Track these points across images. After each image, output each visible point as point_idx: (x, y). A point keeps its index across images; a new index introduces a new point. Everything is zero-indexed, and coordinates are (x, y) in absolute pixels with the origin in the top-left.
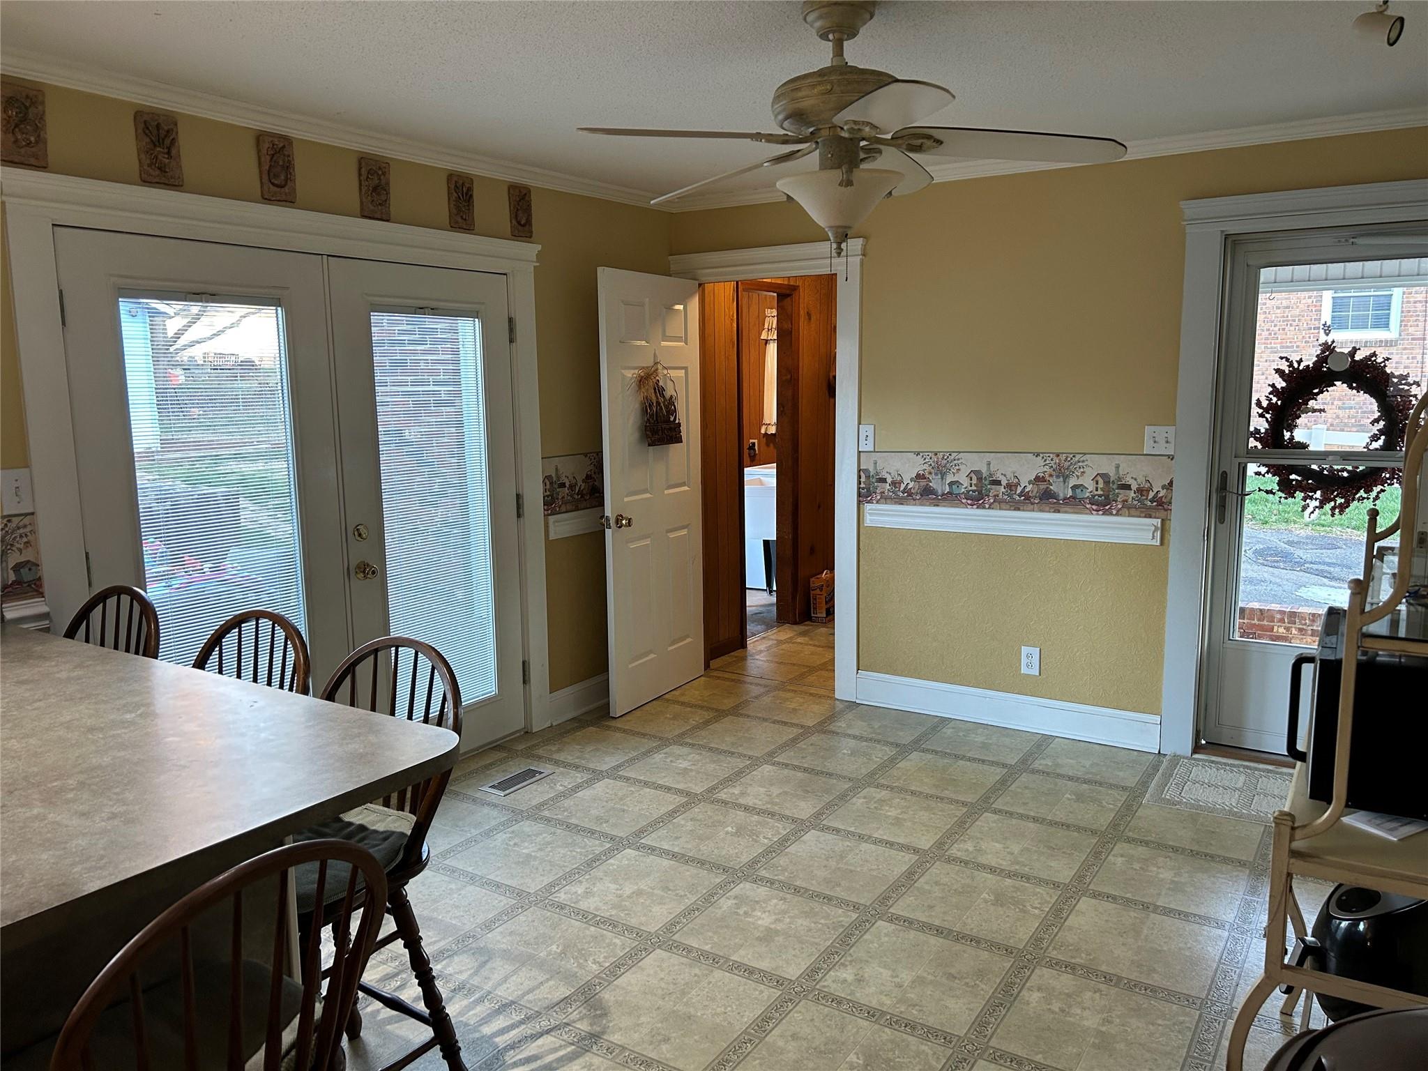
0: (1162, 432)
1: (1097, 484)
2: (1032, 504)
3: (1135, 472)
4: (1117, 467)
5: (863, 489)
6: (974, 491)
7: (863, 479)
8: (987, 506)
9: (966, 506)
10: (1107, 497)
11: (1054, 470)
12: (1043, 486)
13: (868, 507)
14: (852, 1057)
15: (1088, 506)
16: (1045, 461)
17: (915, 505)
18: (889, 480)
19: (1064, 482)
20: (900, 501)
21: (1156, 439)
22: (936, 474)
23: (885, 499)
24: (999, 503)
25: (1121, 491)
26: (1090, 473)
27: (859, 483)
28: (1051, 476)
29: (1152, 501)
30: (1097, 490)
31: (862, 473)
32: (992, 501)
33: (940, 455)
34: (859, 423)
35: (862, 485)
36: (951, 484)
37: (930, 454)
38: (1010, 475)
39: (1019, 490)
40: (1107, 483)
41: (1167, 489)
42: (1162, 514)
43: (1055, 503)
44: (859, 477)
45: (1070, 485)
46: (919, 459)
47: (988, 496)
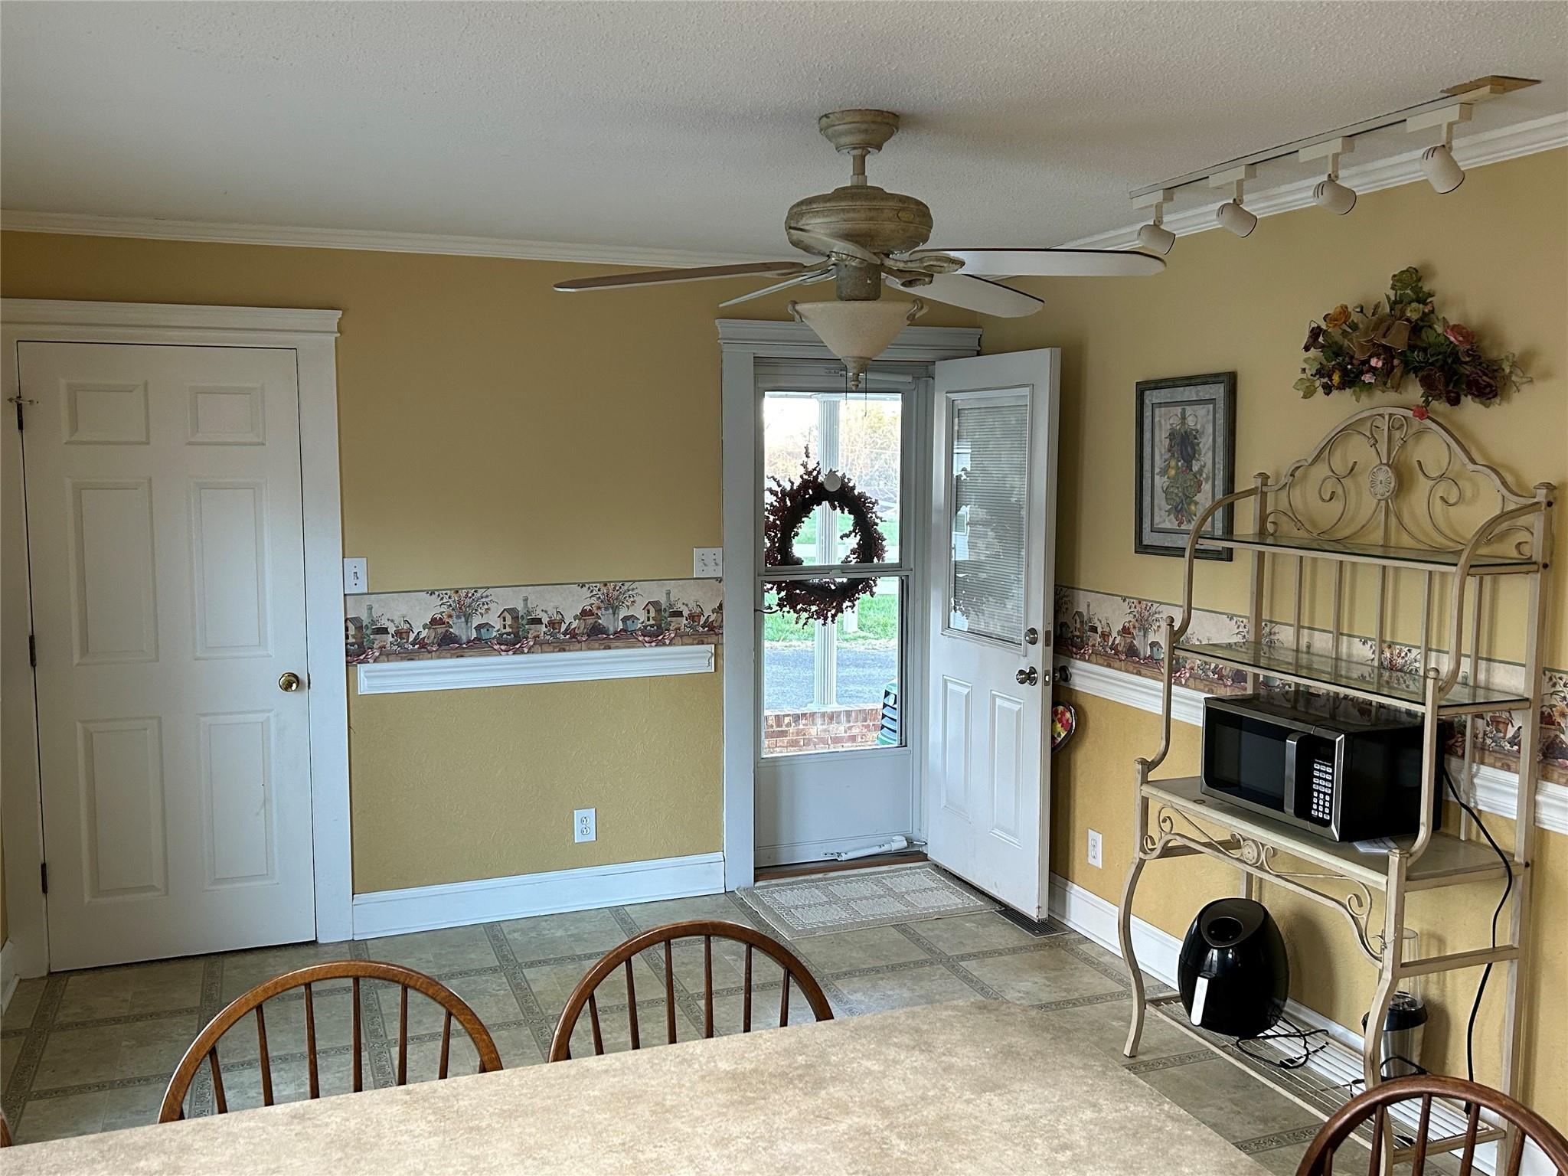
0: (713, 554)
1: (649, 613)
2: (579, 642)
3: (687, 598)
5: (352, 644)
6: (508, 634)
7: (352, 632)
8: (526, 650)
9: (499, 652)
11: (602, 602)
12: (591, 620)
13: (362, 669)
15: (640, 638)
16: (592, 591)
17: (432, 658)
18: (392, 630)
19: (614, 614)
20: (410, 656)
21: (705, 562)
22: (458, 617)
23: (386, 655)
24: (540, 645)
26: (641, 602)
27: (347, 637)
28: (599, 608)
31: (350, 625)
32: (531, 643)
33: (463, 593)
34: (343, 557)
35: (351, 640)
36: (479, 628)
37: (449, 592)
39: (563, 627)
40: (658, 611)
41: (717, 613)
42: (714, 639)
43: (604, 639)
44: (347, 629)
45: (621, 617)
46: (435, 600)
47: (527, 638)
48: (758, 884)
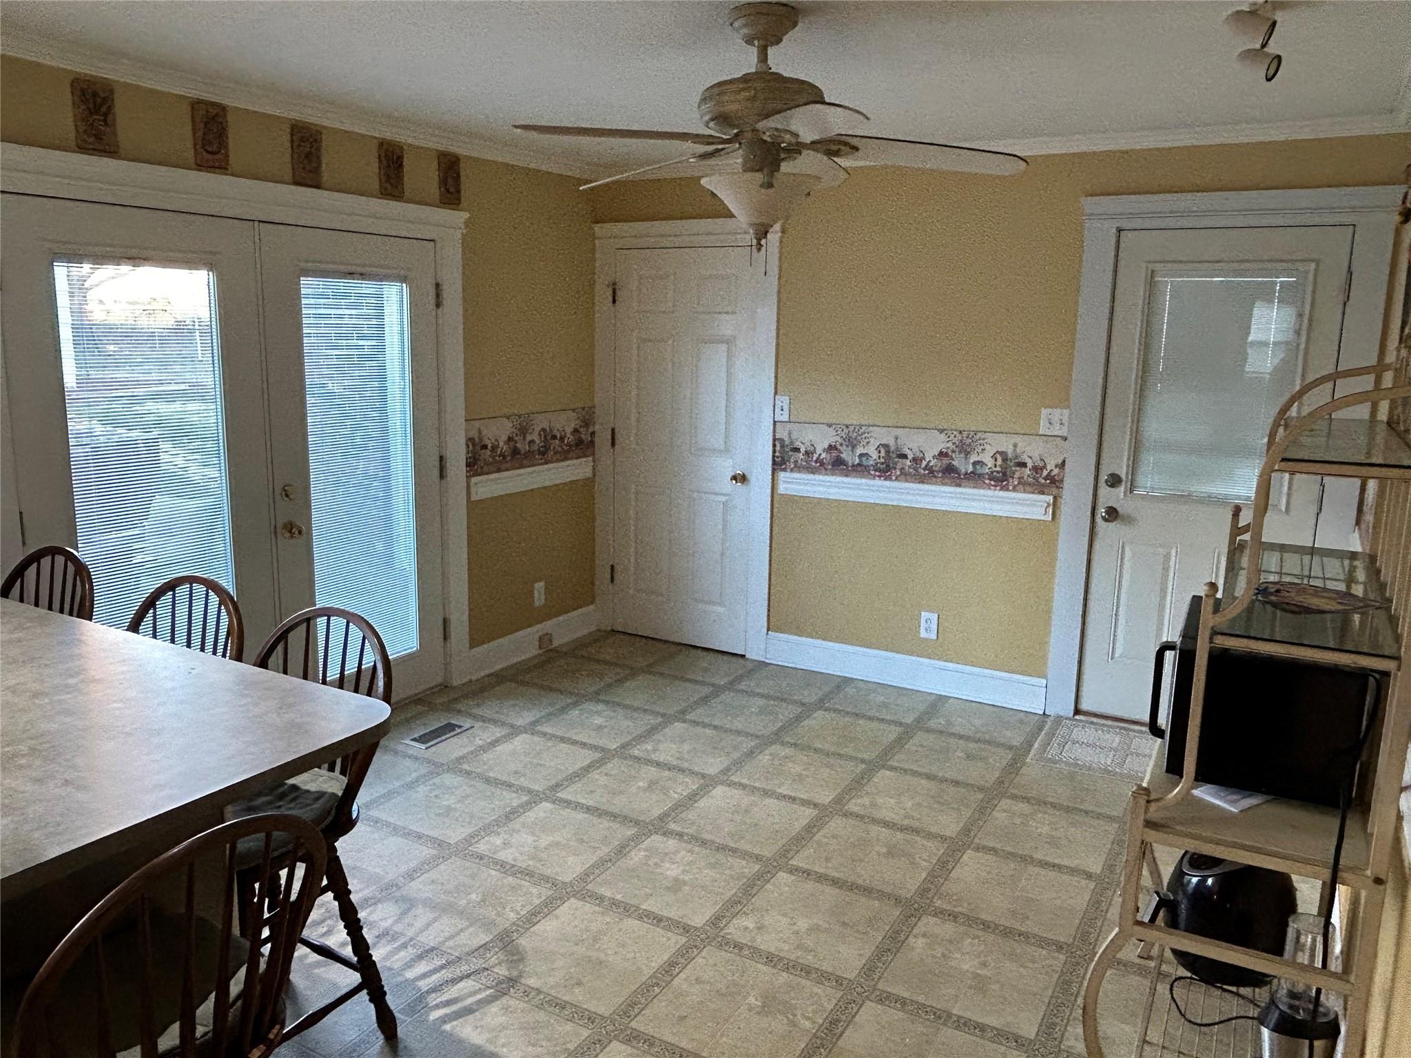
0: (1057, 414)
1: (996, 460)
2: (935, 477)
3: (1031, 451)
4: (1015, 446)
5: (778, 457)
6: (882, 464)
7: (778, 448)
8: (894, 478)
9: (874, 477)
10: (1004, 474)
11: (957, 447)
12: (946, 461)
13: (782, 475)
14: (752, 1000)
15: (987, 481)
16: (949, 437)
17: (827, 474)
18: (803, 450)
19: (966, 458)
20: (813, 471)
21: (1053, 420)
22: (847, 446)
23: (798, 468)
24: (905, 476)
25: (1018, 468)
26: (990, 451)
27: (774, 451)
28: (954, 451)
29: (1045, 479)
30: (996, 467)
31: (777, 443)
32: (898, 473)
33: (851, 428)
34: (776, 393)
35: (777, 454)
36: (861, 456)
37: (842, 426)
38: (916, 449)
39: (924, 463)
40: (1005, 460)
41: (1060, 468)
42: (1054, 491)
43: (956, 478)
44: (774, 446)
45: (972, 461)
46: (831, 431)
47: (895, 469)
48: (1077, 717)
